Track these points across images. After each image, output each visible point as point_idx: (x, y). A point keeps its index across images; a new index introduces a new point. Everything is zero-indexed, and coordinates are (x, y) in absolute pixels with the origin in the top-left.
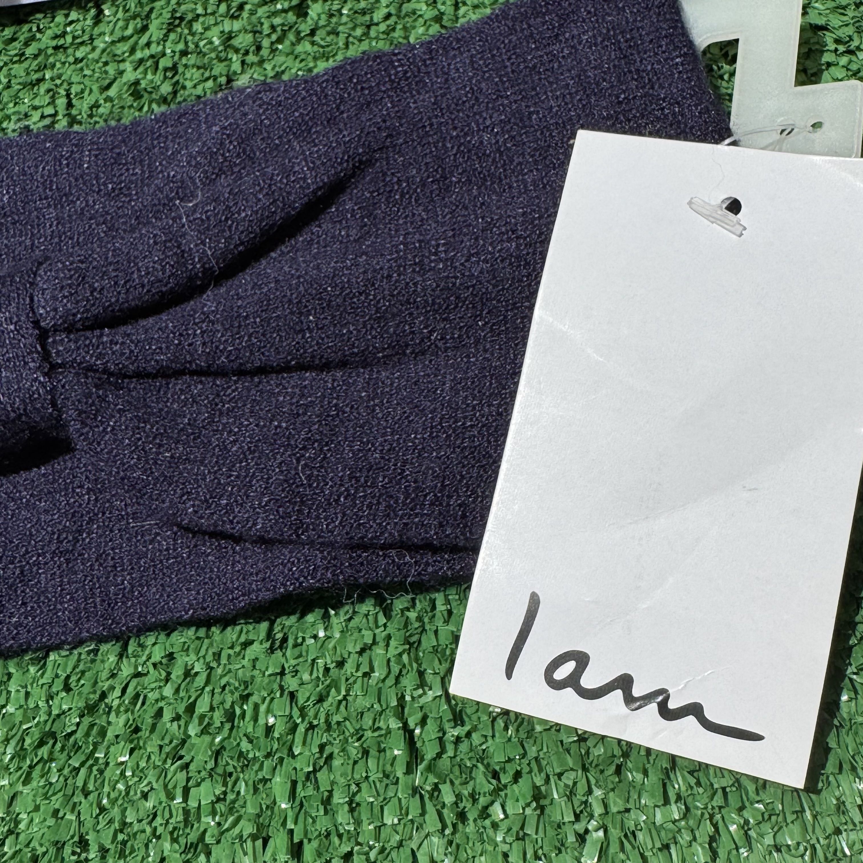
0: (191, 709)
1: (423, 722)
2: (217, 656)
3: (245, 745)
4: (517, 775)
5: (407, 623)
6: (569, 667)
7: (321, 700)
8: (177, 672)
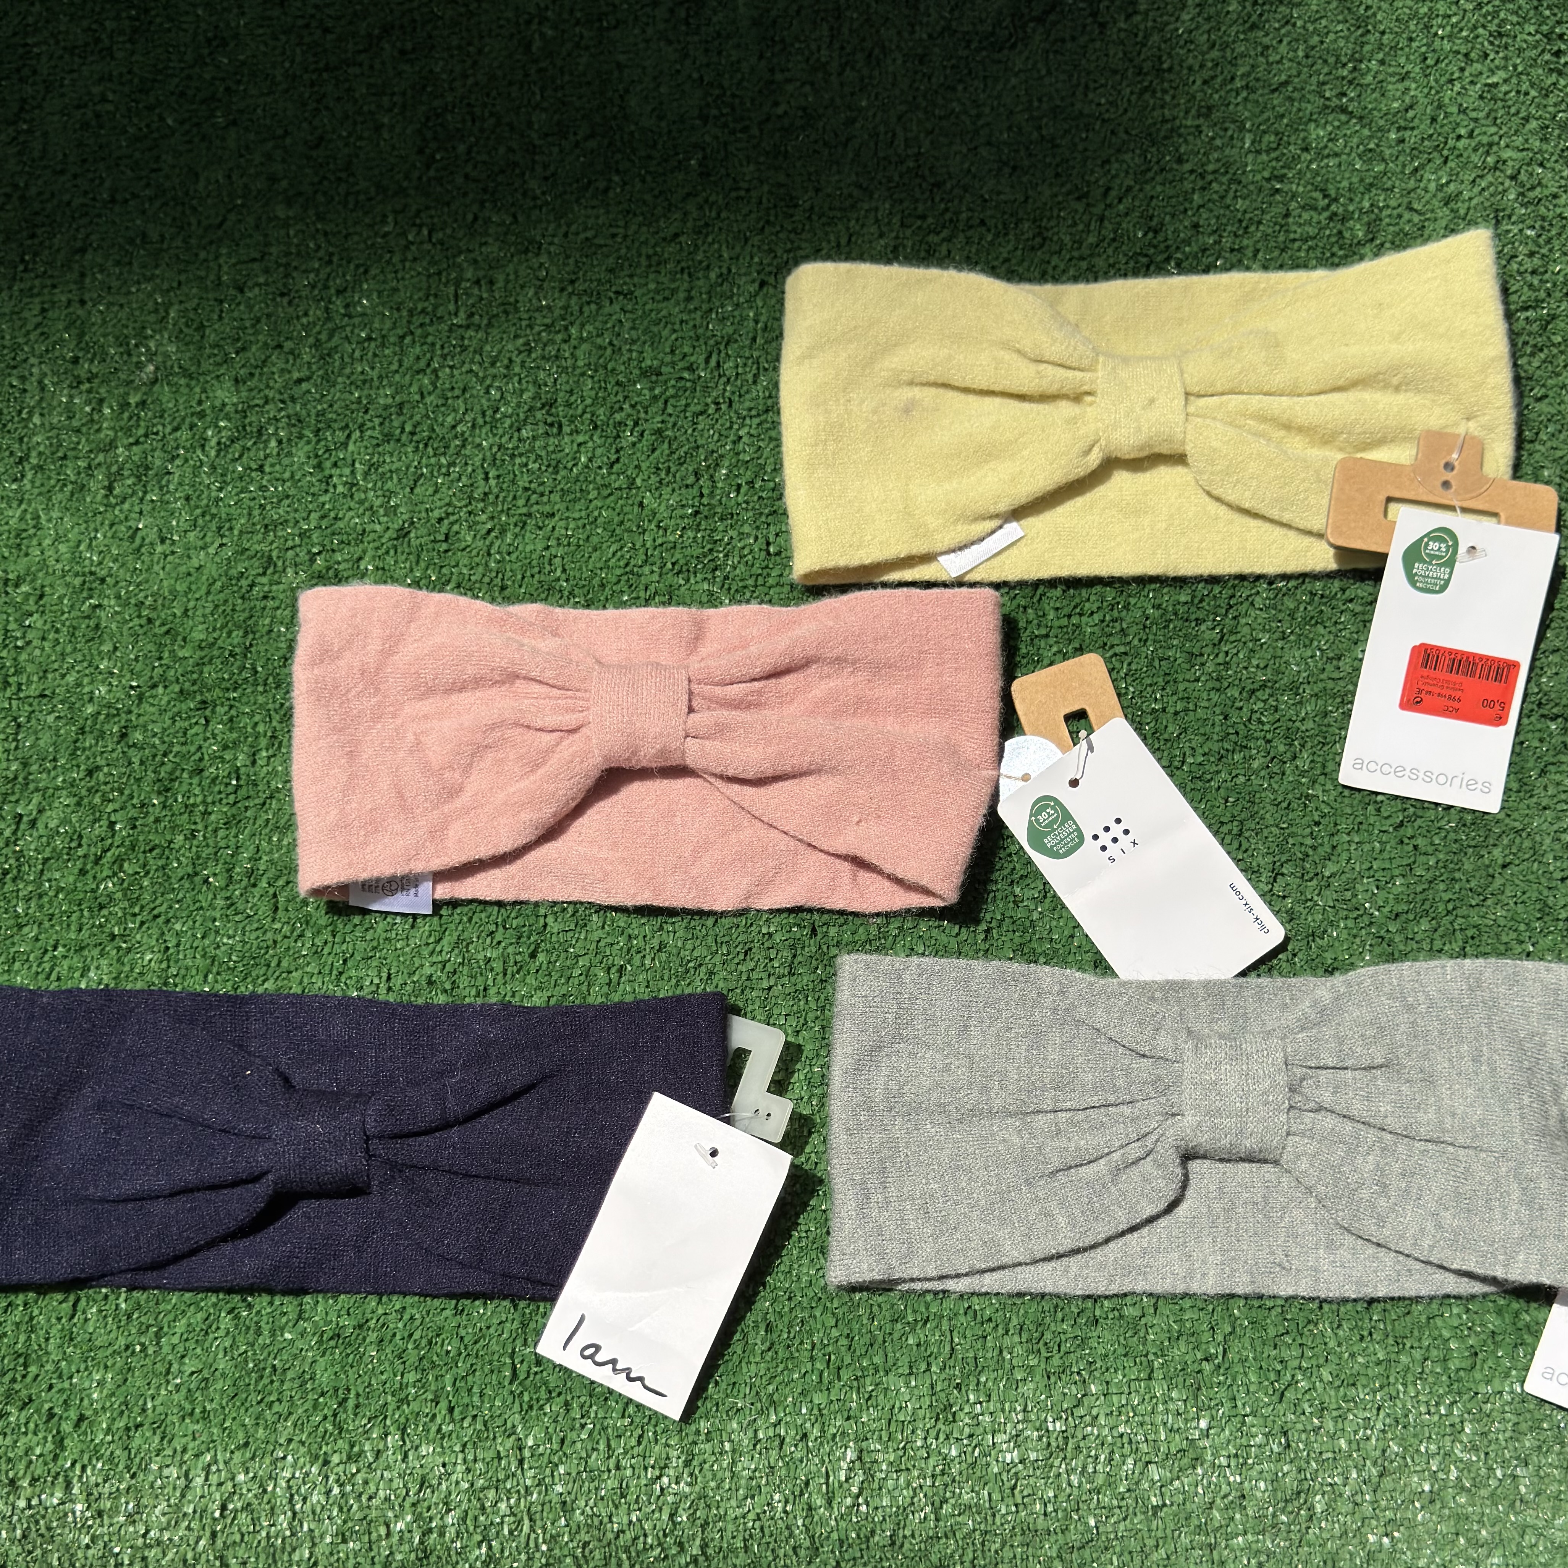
0: (411, 1335)
1: (522, 1362)
2: (428, 1313)
3: (435, 1358)
4: (559, 1394)
5: (524, 1314)
6: (592, 1350)
7: (476, 1343)
8: (406, 1317)
